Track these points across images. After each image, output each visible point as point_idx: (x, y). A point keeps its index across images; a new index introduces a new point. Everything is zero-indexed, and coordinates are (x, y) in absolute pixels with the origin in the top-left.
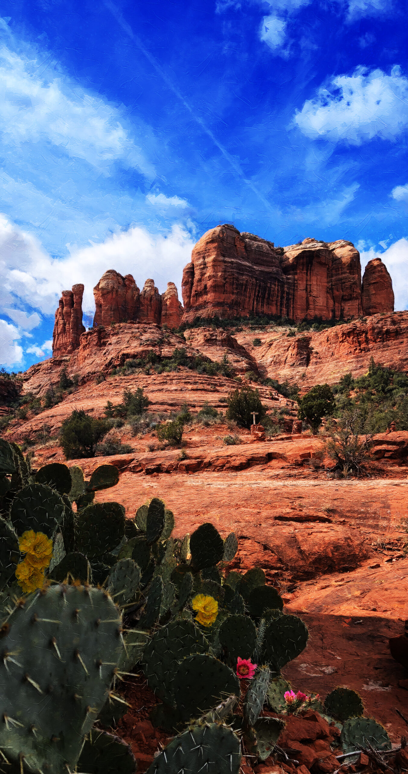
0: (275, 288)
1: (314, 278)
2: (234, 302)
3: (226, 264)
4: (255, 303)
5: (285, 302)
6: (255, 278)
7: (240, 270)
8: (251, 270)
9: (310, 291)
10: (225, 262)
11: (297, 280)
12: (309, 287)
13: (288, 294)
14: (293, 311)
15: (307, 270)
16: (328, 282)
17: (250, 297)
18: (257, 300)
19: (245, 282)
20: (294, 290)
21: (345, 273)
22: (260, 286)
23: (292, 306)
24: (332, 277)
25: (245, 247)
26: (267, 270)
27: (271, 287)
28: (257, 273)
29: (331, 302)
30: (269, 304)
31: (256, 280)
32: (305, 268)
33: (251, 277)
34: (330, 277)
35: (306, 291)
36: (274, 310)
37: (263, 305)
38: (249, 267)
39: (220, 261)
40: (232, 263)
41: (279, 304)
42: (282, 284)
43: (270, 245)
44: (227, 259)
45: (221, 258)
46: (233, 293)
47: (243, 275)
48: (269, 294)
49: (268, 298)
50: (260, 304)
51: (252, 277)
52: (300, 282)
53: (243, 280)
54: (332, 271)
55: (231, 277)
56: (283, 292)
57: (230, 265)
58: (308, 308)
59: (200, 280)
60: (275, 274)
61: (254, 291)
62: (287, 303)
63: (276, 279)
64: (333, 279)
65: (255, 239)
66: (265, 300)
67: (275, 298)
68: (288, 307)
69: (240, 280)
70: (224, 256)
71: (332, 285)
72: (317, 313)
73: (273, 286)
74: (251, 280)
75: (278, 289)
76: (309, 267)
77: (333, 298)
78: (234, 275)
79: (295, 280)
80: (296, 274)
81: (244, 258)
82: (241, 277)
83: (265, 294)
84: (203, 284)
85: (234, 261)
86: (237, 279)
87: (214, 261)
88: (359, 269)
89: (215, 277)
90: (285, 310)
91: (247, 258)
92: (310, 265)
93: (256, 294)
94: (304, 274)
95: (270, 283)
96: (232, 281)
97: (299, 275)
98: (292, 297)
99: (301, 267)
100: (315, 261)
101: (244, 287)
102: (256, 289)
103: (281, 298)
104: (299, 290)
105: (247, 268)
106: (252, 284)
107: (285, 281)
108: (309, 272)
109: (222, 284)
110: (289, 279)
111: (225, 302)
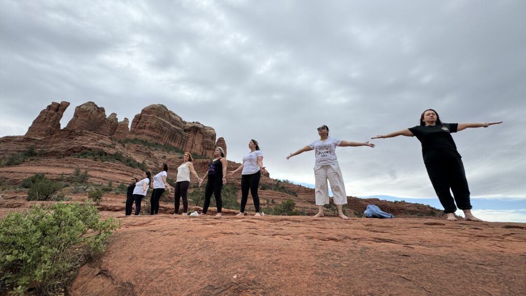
0: (179, 136)
1: (197, 137)
2: (157, 137)
3: (158, 120)
5: (182, 143)
7: (164, 124)
8: (169, 126)
11: (189, 136)
13: (184, 140)
16: (202, 141)
17: (166, 137)
18: (169, 139)
19: (165, 130)
20: (187, 139)
22: (172, 134)
25: (169, 116)
26: (177, 128)
27: (177, 135)
28: (172, 128)
29: (202, 148)
30: (174, 142)
31: (171, 130)
32: (194, 132)
33: (169, 129)
34: (203, 139)
35: (193, 141)
36: (176, 145)
37: (172, 142)
41: (179, 143)
42: (182, 136)
43: (181, 119)
44: (159, 118)
45: (156, 117)
46: (158, 133)
47: (165, 126)
48: (176, 138)
50: (170, 141)
52: (191, 137)
54: (204, 137)
55: (159, 126)
56: (182, 139)
58: (192, 148)
59: (143, 122)
60: (180, 130)
63: (180, 133)
64: (205, 140)
65: (174, 114)
66: (173, 140)
67: (178, 140)
68: (183, 145)
70: (158, 116)
71: (204, 142)
72: (195, 151)
77: (204, 148)
80: (189, 133)
81: (167, 120)
82: (163, 127)
83: (174, 137)
84: (144, 124)
85: (162, 120)
86: (162, 128)
87: (153, 117)
88: (215, 139)
89: (151, 123)
90: (181, 146)
91: (169, 121)
92: (196, 132)
93: (169, 137)
94: (193, 135)
95: (177, 133)
96: (159, 128)
97: (191, 134)
98: (186, 142)
99: (192, 131)
100: (198, 131)
101: (164, 132)
102: (170, 134)
103: (181, 141)
104: (189, 140)
105: (168, 124)
106: (169, 132)
107: (184, 135)
108: (195, 134)
109: (154, 127)
110: (186, 135)
111: (153, 135)
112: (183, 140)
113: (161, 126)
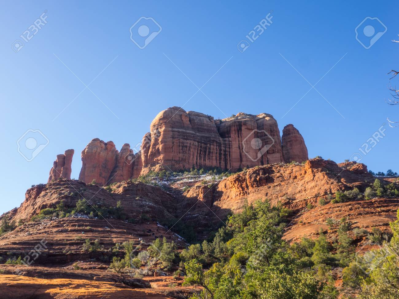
2: (180, 159)
3: (173, 133)
4: (198, 158)
5: (223, 157)
6: (196, 141)
7: (184, 136)
9: (242, 148)
10: (173, 131)
11: (231, 141)
12: (241, 145)
13: (225, 151)
14: (230, 163)
15: (238, 135)
17: (193, 155)
18: (200, 156)
19: (188, 145)
20: (229, 148)
22: (201, 147)
23: (229, 160)
25: (190, 121)
27: (210, 147)
28: (199, 137)
30: (210, 159)
31: (198, 142)
32: (237, 133)
33: (194, 141)
35: (239, 148)
36: (214, 163)
37: (205, 160)
38: (192, 134)
39: (169, 131)
40: (179, 132)
41: (218, 158)
42: (220, 144)
43: (210, 118)
44: (175, 129)
45: (170, 129)
46: (180, 153)
47: (187, 139)
48: (210, 152)
49: (209, 155)
50: (203, 159)
52: (234, 142)
53: (187, 143)
55: (178, 141)
56: (220, 150)
57: (176, 133)
58: (241, 161)
60: (213, 137)
61: (196, 150)
62: (225, 157)
63: (214, 141)
66: (206, 156)
67: (214, 155)
68: (226, 161)
69: (185, 143)
70: (173, 128)
73: (212, 146)
74: (193, 143)
75: (216, 148)
76: (240, 132)
78: (179, 140)
79: (229, 141)
80: (230, 137)
81: (188, 128)
82: (185, 141)
83: (206, 152)
85: (180, 130)
86: (183, 143)
88: (278, 132)
90: (223, 163)
91: (193, 129)
92: (240, 131)
93: (199, 153)
94: (236, 137)
95: (209, 144)
96: (178, 144)
97: (233, 138)
98: (228, 153)
99: (234, 132)
100: (243, 128)
101: (188, 148)
102: (198, 149)
103: (219, 154)
104: (233, 148)
105: (190, 135)
106: (195, 146)
107: (222, 142)
108: (240, 135)
109: (171, 146)
110: (225, 141)
111: (174, 159)
112: (222, 152)
113: (180, 141)
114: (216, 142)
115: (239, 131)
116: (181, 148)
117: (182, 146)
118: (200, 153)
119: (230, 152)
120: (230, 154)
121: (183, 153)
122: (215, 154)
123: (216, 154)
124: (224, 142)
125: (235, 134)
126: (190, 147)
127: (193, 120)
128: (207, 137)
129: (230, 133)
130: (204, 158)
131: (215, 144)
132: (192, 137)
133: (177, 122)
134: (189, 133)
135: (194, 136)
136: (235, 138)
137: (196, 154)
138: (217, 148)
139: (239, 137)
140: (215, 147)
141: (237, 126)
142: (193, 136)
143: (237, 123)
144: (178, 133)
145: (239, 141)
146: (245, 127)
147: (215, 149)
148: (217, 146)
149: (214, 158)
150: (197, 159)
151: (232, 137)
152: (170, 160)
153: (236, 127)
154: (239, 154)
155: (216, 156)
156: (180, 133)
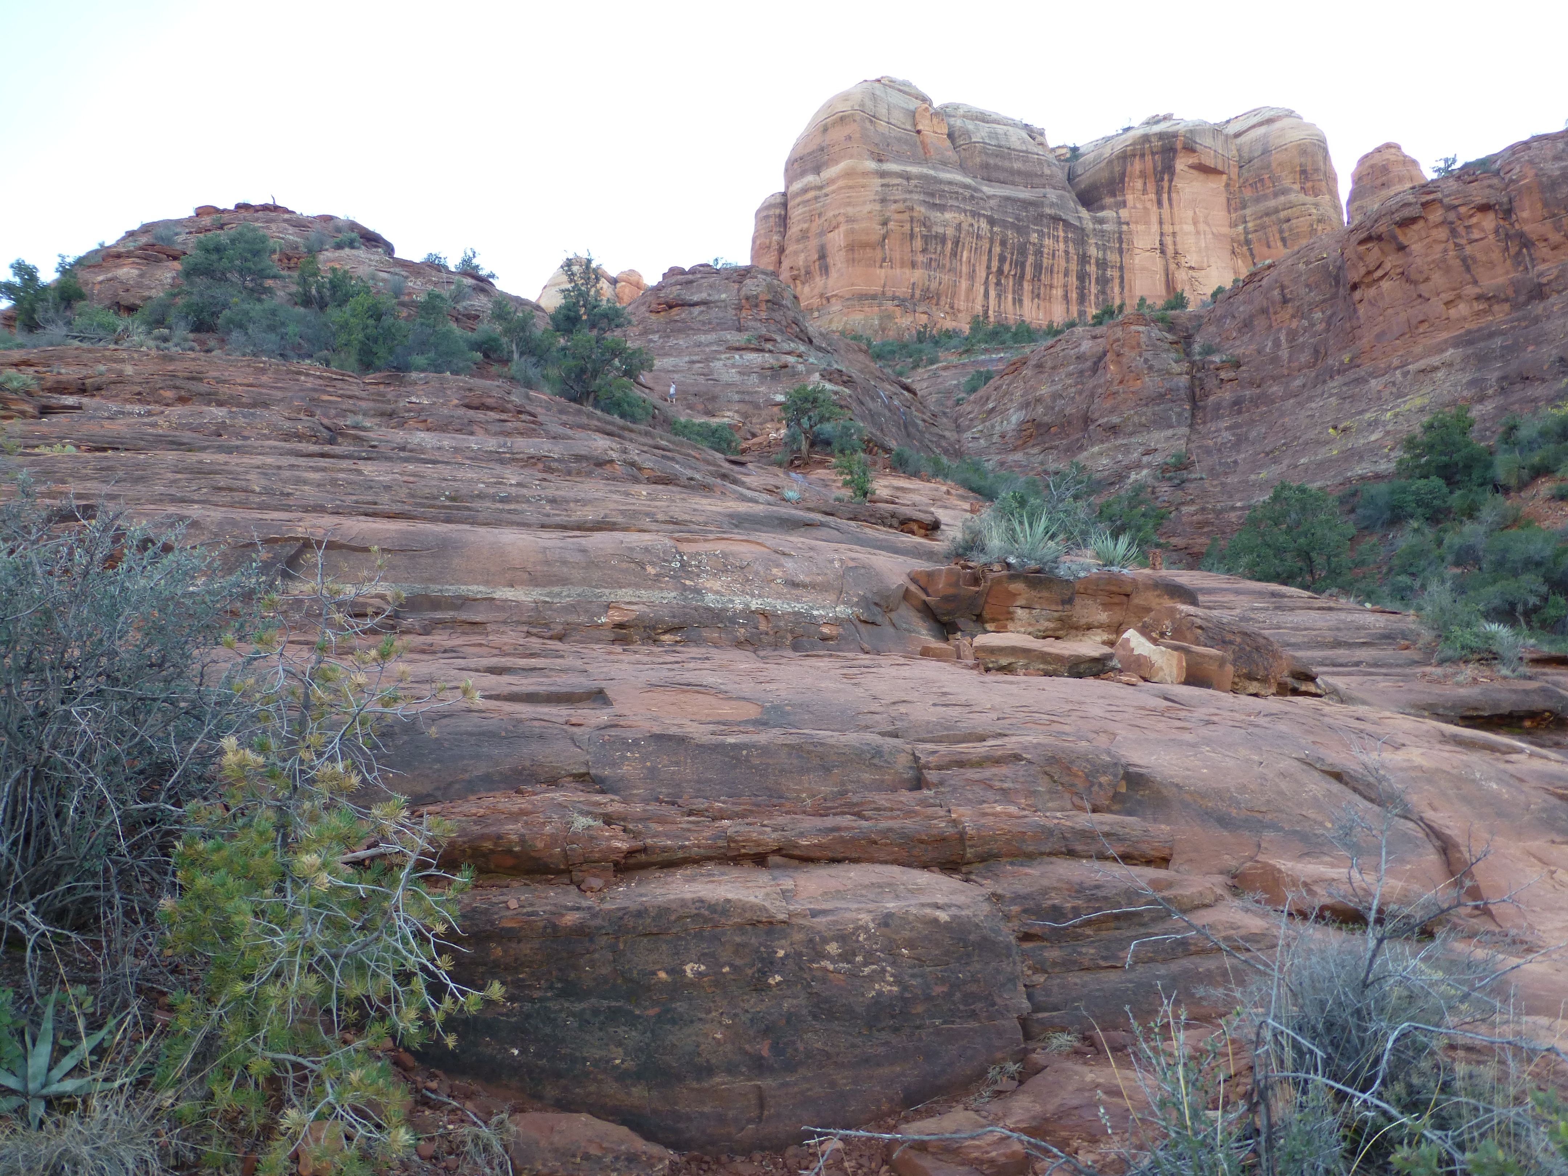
1: (1182, 212)
2: (918, 293)
3: (885, 181)
4: (992, 293)
5: (1094, 289)
6: (984, 216)
7: (932, 195)
9: (1176, 253)
10: (883, 174)
11: (1128, 224)
12: (1169, 240)
13: (1102, 264)
15: (1159, 193)
16: (1233, 225)
17: (972, 276)
18: (998, 283)
19: (950, 232)
20: (1121, 251)
21: (1285, 192)
22: (1003, 243)
24: (1244, 207)
25: (950, 136)
26: (1024, 194)
27: (1042, 246)
28: (992, 203)
30: (1038, 296)
31: (992, 222)
32: (1151, 187)
33: (973, 216)
34: (1236, 210)
35: (1163, 252)
37: (1021, 301)
38: (966, 187)
39: (865, 174)
40: (908, 177)
41: (1074, 295)
42: (1080, 236)
43: (1036, 135)
44: (890, 167)
45: (872, 165)
46: (913, 265)
47: (942, 208)
48: (1038, 268)
49: (1037, 278)
50: (1010, 297)
51: (974, 214)
52: (1141, 228)
53: (945, 224)
54: (1241, 192)
55: (906, 217)
56: (1084, 259)
57: (897, 181)
59: (804, 236)
60: (1052, 205)
61: (985, 258)
63: (1056, 219)
64: (1248, 211)
66: (1026, 284)
67: (1058, 280)
69: (936, 224)
70: (880, 161)
71: (1246, 232)
73: (1046, 241)
74: (972, 225)
75: (1067, 252)
76: (1166, 184)
78: (912, 209)
79: (1120, 223)
80: (1124, 204)
81: (946, 164)
82: (936, 216)
83: (1023, 268)
84: (813, 243)
85: (913, 169)
86: (926, 223)
87: (849, 174)
89: (850, 220)
91: (962, 167)
92: (1166, 177)
93: (994, 269)
94: (1149, 205)
95: (1037, 231)
96: (908, 227)
97: (1135, 207)
98: (1116, 274)
99: (1139, 184)
100: (1181, 164)
101: (949, 245)
102: (990, 251)
103: (1078, 278)
104: (1137, 251)
105: (956, 189)
106: (979, 237)
107: (1089, 225)
108: (1165, 196)
109: (875, 238)
110: (1101, 221)
111: (889, 294)
112: (1092, 269)
113: (915, 214)
114: (1066, 223)
115: (1162, 180)
116: (918, 244)
117: (923, 236)
118: (1000, 271)
119: (1121, 268)
120: (1122, 278)
121: (928, 265)
122: (1061, 275)
123: (1066, 274)
124: (1098, 227)
125: (1145, 191)
126: (956, 242)
127: (967, 134)
128: (1026, 204)
129: (1122, 190)
130: (1014, 292)
131: (1061, 234)
132: (964, 199)
133: (899, 140)
134: (950, 183)
135: (972, 197)
136: (1145, 208)
137: (981, 274)
138: (1071, 250)
139: (1160, 203)
140: (1062, 246)
141: (1153, 154)
142: (967, 194)
143: (1157, 144)
144: (905, 182)
145: (1161, 223)
146: (1192, 160)
147: (1062, 253)
148: (1071, 244)
149: (1058, 292)
150: (986, 295)
151: (1130, 203)
152: (874, 297)
153: (1148, 158)
154: (1160, 278)
155: (1065, 286)
156: (914, 182)
